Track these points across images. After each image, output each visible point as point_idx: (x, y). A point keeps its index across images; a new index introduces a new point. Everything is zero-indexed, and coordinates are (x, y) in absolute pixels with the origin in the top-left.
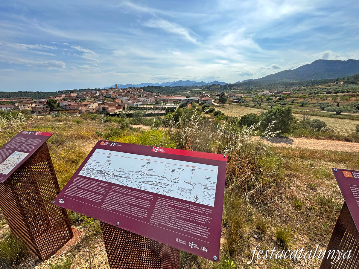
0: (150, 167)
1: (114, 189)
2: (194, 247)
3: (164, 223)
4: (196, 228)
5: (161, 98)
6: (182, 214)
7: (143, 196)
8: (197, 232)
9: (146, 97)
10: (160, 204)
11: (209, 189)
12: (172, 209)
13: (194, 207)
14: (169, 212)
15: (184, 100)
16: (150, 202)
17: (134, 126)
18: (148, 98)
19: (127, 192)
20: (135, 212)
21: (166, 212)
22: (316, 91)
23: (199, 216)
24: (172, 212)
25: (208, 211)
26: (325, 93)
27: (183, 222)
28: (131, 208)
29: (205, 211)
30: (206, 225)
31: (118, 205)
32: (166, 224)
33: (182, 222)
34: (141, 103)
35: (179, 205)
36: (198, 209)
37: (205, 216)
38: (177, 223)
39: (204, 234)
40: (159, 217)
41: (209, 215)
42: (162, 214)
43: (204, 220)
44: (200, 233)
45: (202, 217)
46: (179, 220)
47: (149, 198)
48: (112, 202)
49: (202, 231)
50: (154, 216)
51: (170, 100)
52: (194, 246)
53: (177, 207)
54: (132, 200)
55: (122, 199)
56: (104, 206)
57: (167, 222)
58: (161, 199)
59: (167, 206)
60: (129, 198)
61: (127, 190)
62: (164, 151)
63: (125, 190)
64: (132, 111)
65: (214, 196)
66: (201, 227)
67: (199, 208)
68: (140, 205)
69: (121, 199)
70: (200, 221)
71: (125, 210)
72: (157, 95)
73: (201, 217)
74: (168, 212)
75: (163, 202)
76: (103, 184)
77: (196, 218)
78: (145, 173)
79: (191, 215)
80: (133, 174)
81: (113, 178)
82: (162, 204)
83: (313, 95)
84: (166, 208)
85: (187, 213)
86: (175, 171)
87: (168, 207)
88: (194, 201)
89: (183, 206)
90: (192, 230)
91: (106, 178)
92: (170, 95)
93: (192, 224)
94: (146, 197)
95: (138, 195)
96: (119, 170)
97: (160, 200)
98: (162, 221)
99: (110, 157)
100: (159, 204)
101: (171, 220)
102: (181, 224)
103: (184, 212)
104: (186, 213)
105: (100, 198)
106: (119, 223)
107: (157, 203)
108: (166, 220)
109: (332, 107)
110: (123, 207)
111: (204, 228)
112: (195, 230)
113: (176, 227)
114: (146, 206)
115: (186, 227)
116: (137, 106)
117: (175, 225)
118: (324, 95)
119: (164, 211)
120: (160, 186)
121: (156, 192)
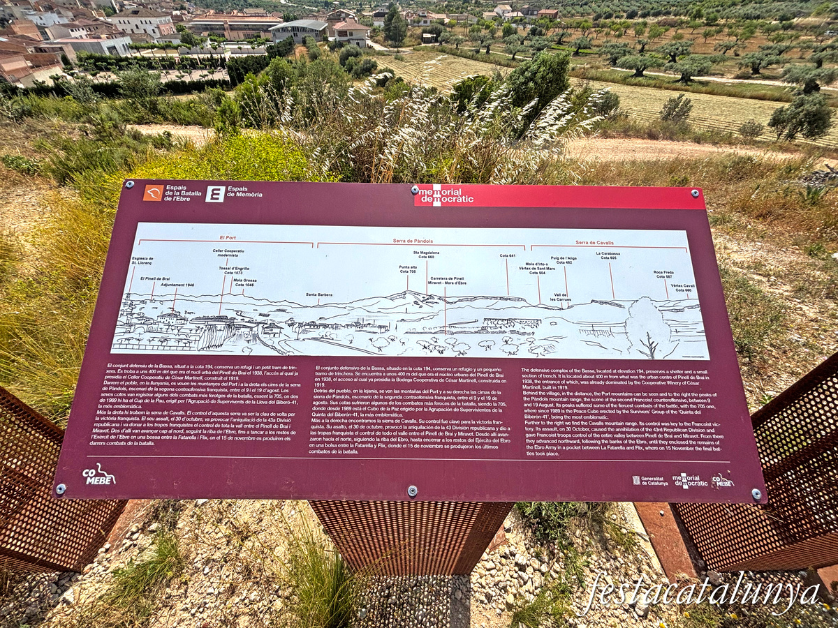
0: (438, 267)
1: (329, 379)
2: (691, 484)
3: (577, 445)
4: (678, 433)
5: (200, 21)
6: (622, 403)
7: (465, 378)
8: (687, 442)
9: (136, 13)
10: (539, 390)
11: (679, 310)
12: (587, 397)
13: (654, 375)
14: (578, 409)
15: (278, 30)
16: (499, 393)
17: (144, 130)
18: (148, 19)
19: (390, 377)
20: (458, 437)
21: (571, 411)
22: (609, 9)
23: (675, 398)
24: (591, 405)
25: (698, 378)
26: (625, 15)
27: (635, 427)
28: (437, 428)
29: (688, 377)
30: (705, 416)
31: (380, 430)
32: (586, 445)
33: (630, 427)
34: (127, 40)
35: (604, 380)
36: (667, 377)
37: (693, 394)
38: (617, 433)
39: (708, 443)
40: (553, 432)
41: (704, 387)
42: (559, 420)
43: (694, 404)
44: (694, 443)
45: (687, 398)
46: (621, 424)
47: (489, 381)
48: (348, 424)
49: (699, 436)
50: (535, 432)
51: (232, 28)
52: (691, 481)
53: (599, 388)
54: (428, 401)
55: (385, 406)
56: (322, 449)
57: (585, 439)
58: (533, 373)
59: (565, 391)
60: (410, 394)
61: (387, 372)
62: (470, 200)
63: (379, 371)
64: (102, 74)
65: (701, 327)
66: (694, 427)
67: (669, 375)
68: (466, 410)
69: (379, 406)
70: (684, 409)
71: (415, 440)
72: (179, 6)
73: (683, 398)
74: (575, 408)
75: (544, 382)
76: (268, 371)
77: (671, 403)
78: (431, 297)
79: (651, 400)
80: (379, 305)
81: (302, 336)
82: (544, 388)
83: (602, 20)
84: (565, 400)
85: (638, 397)
86: (546, 271)
87: (568, 393)
88: (647, 358)
89: (619, 380)
90: (671, 442)
91: (265, 344)
92: (226, 8)
93: (663, 424)
94: (478, 378)
95: (444, 378)
96: (313, 301)
97: (533, 379)
98: (566, 441)
99: (233, 253)
100: (535, 390)
101: (596, 430)
102: (630, 433)
103: (629, 397)
104: (633, 397)
105: (285, 424)
106: (416, 488)
107: (527, 390)
108: (581, 435)
109: (632, 57)
110: (404, 433)
111: (701, 428)
112: (679, 439)
113: (619, 445)
114: (491, 408)
115: (648, 439)
116: (114, 52)
117: (614, 442)
118: (623, 20)
119: (561, 408)
120: (512, 332)
121: (505, 356)
